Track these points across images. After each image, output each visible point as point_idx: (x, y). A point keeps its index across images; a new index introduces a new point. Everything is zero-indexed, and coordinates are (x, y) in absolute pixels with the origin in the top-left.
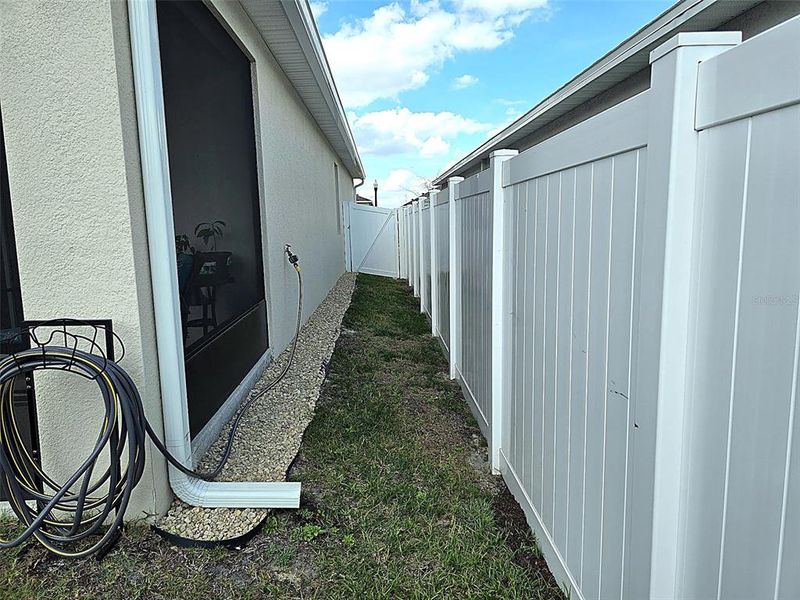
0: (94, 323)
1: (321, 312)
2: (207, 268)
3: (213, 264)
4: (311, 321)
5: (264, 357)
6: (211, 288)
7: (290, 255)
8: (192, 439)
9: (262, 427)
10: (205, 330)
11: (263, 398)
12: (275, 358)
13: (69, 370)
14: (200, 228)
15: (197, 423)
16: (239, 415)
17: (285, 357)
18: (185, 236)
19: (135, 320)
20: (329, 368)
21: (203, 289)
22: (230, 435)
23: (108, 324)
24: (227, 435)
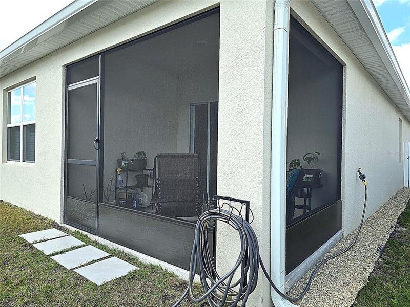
0: (242, 202)
1: (382, 211)
2: (307, 178)
3: (311, 176)
4: (373, 216)
5: (338, 234)
6: (309, 189)
7: (360, 174)
8: (286, 275)
9: (331, 279)
10: (305, 211)
11: (334, 260)
12: (345, 236)
13: (228, 223)
14: (307, 156)
15: (290, 266)
16: (317, 266)
17: (352, 237)
18: (298, 160)
19: (260, 204)
20: (383, 251)
21: (305, 189)
22: (310, 277)
23: (247, 203)
24: (308, 277)
